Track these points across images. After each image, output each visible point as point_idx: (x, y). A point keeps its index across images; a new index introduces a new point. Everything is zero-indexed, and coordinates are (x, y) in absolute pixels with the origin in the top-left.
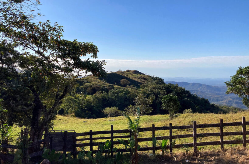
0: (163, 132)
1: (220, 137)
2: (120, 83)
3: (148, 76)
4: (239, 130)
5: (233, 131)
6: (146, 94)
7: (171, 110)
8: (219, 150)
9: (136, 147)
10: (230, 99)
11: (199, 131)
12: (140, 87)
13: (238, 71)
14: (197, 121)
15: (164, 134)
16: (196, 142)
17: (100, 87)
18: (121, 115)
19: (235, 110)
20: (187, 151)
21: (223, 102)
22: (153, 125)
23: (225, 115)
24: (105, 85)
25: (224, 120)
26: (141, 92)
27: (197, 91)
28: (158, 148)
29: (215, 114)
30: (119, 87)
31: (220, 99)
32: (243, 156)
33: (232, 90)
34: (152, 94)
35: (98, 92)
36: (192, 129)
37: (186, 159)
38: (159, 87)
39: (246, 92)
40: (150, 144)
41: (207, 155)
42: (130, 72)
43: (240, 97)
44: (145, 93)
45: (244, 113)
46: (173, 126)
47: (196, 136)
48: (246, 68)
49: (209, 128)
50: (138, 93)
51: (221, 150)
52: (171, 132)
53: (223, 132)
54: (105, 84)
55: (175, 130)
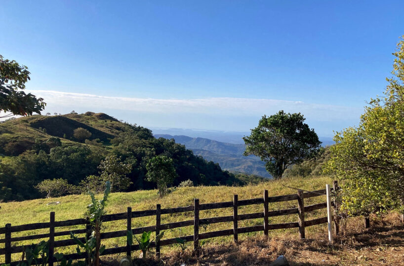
0: (146, 219)
1: (233, 222)
2: (72, 135)
3: (126, 124)
4: (260, 210)
5: (252, 213)
6: (121, 154)
7: (162, 183)
8: (231, 243)
9: (97, 249)
10: (250, 164)
11: (203, 215)
12: (111, 142)
13: (261, 122)
14: (200, 199)
15: (147, 223)
16: (198, 233)
17: (33, 142)
18: (72, 194)
19: (256, 181)
20: (183, 249)
21: (240, 169)
22: (129, 209)
23: (242, 188)
24: (43, 139)
25: (239, 195)
26: (112, 151)
27: (203, 150)
28: (136, 248)
29: (228, 186)
30: (71, 142)
31: (236, 163)
32: (263, 249)
33: (252, 149)
34: (131, 155)
35: (28, 151)
36: (193, 213)
37: (181, 261)
38: (144, 144)
39: (271, 154)
40: (122, 242)
41: (214, 252)
42: (93, 116)
43: (263, 160)
44: (118, 154)
45: (268, 185)
46: (162, 208)
47: (198, 223)
48: (271, 117)
49: (219, 210)
50: (107, 153)
51: (234, 242)
52: (158, 220)
53: (238, 214)
54: (43, 137)
55: (166, 215)
